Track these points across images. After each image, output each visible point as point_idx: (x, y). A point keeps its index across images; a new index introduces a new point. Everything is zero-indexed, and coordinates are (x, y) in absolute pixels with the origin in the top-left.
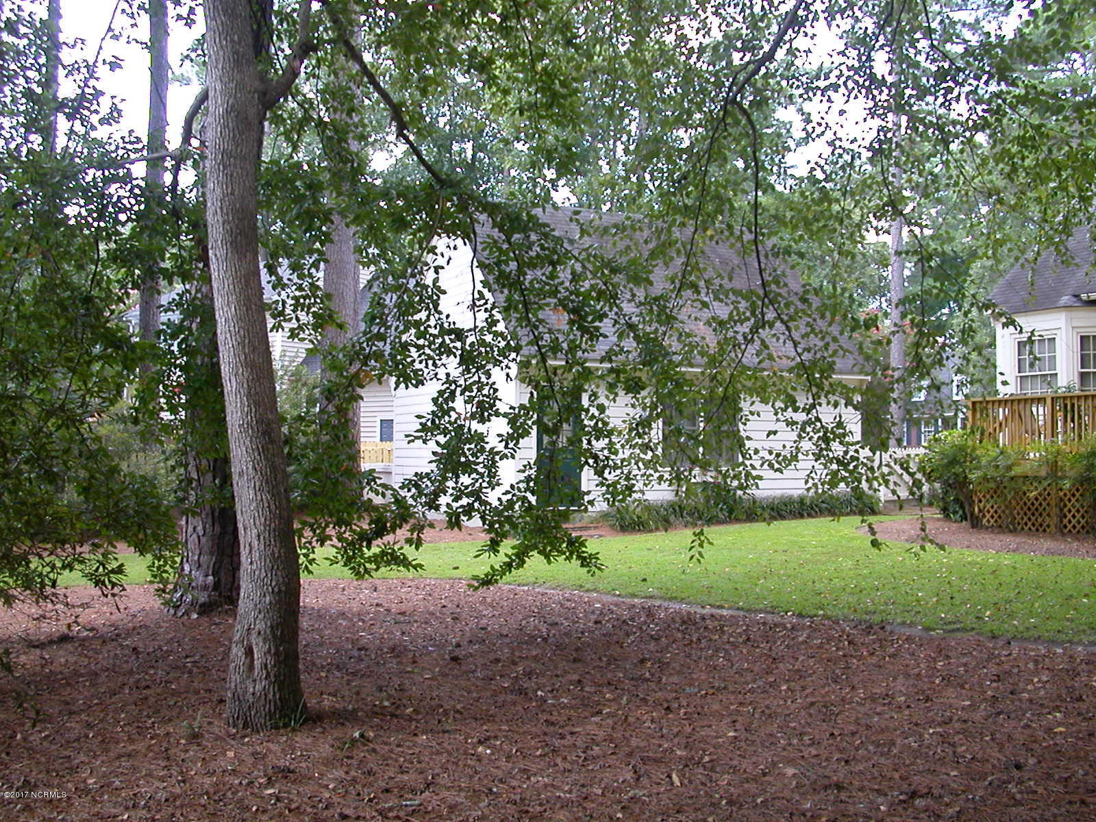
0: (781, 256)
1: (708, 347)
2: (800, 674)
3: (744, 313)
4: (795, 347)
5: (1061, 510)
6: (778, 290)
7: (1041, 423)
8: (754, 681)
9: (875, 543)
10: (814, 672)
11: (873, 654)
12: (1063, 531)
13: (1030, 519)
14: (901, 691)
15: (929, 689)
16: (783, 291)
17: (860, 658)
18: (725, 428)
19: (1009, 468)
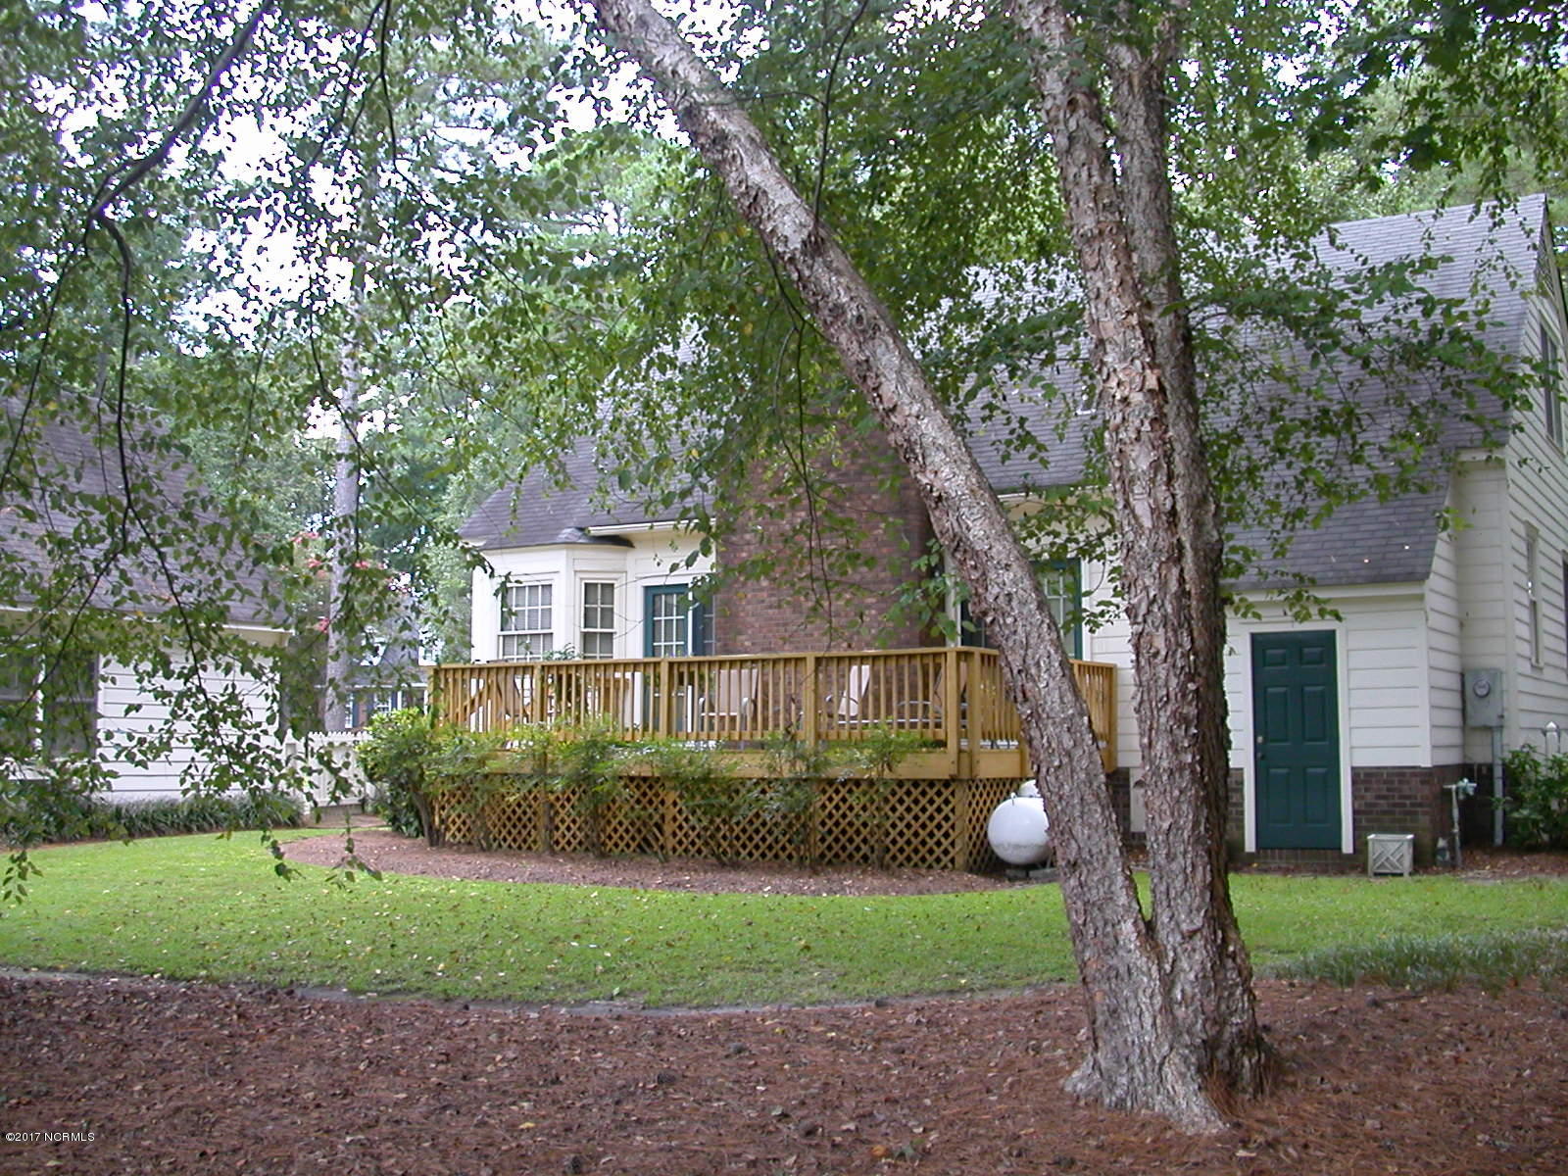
0: (155, 451)
1: (41, 577)
2: (163, 1067)
3: (97, 530)
4: (171, 583)
5: (552, 820)
6: (150, 500)
7: (527, 701)
8: (94, 1080)
9: (281, 870)
10: (184, 1062)
11: (272, 1031)
12: (553, 849)
13: (510, 833)
14: (308, 1084)
15: (349, 1079)
16: (157, 501)
17: (253, 1039)
18: (61, 698)
19: (482, 762)
